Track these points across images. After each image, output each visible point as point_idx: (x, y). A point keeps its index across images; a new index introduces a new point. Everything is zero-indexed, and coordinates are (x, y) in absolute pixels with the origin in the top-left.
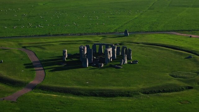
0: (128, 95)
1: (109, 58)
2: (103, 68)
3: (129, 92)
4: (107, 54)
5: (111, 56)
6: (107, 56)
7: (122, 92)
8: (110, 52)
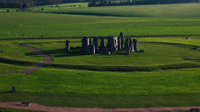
0: (147, 70)
1: (115, 47)
2: (110, 55)
3: (147, 68)
4: (113, 42)
5: (117, 45)
6: (113, 44)
7: (140, 68)
8: (115, 40)
